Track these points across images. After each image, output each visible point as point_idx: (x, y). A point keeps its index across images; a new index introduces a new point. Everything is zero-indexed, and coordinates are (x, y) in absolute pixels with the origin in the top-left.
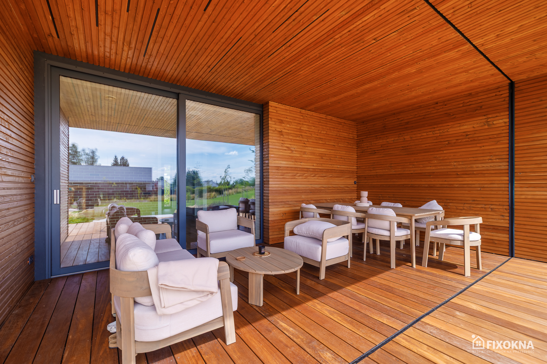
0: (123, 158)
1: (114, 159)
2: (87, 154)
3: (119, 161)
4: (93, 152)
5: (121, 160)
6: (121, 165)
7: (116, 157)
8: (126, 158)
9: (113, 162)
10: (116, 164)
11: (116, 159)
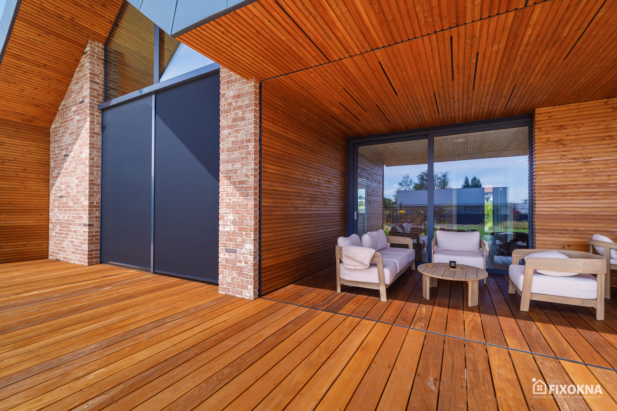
0: (475, 179)
1: (464, 181)
2: (439, 178)
3: (470, 182)
4: (445, 176)
5: (472, 180)
6: (472, 186)
7: (466, 178)
8: (478, 179)
9: (463, 184)
10: (466, 186)
11: (467, 180)
